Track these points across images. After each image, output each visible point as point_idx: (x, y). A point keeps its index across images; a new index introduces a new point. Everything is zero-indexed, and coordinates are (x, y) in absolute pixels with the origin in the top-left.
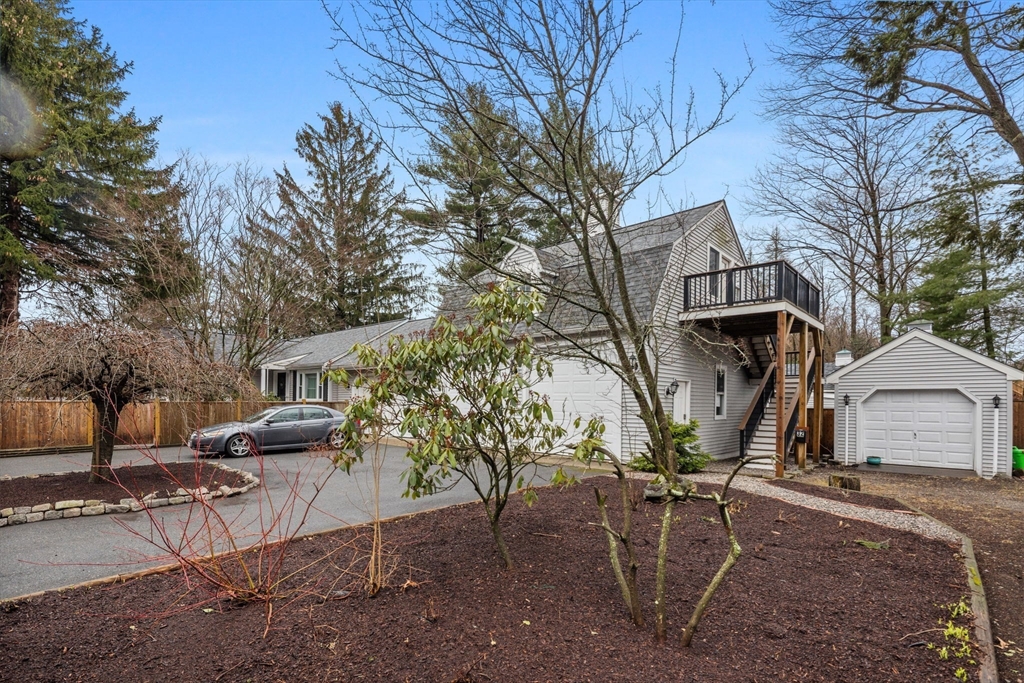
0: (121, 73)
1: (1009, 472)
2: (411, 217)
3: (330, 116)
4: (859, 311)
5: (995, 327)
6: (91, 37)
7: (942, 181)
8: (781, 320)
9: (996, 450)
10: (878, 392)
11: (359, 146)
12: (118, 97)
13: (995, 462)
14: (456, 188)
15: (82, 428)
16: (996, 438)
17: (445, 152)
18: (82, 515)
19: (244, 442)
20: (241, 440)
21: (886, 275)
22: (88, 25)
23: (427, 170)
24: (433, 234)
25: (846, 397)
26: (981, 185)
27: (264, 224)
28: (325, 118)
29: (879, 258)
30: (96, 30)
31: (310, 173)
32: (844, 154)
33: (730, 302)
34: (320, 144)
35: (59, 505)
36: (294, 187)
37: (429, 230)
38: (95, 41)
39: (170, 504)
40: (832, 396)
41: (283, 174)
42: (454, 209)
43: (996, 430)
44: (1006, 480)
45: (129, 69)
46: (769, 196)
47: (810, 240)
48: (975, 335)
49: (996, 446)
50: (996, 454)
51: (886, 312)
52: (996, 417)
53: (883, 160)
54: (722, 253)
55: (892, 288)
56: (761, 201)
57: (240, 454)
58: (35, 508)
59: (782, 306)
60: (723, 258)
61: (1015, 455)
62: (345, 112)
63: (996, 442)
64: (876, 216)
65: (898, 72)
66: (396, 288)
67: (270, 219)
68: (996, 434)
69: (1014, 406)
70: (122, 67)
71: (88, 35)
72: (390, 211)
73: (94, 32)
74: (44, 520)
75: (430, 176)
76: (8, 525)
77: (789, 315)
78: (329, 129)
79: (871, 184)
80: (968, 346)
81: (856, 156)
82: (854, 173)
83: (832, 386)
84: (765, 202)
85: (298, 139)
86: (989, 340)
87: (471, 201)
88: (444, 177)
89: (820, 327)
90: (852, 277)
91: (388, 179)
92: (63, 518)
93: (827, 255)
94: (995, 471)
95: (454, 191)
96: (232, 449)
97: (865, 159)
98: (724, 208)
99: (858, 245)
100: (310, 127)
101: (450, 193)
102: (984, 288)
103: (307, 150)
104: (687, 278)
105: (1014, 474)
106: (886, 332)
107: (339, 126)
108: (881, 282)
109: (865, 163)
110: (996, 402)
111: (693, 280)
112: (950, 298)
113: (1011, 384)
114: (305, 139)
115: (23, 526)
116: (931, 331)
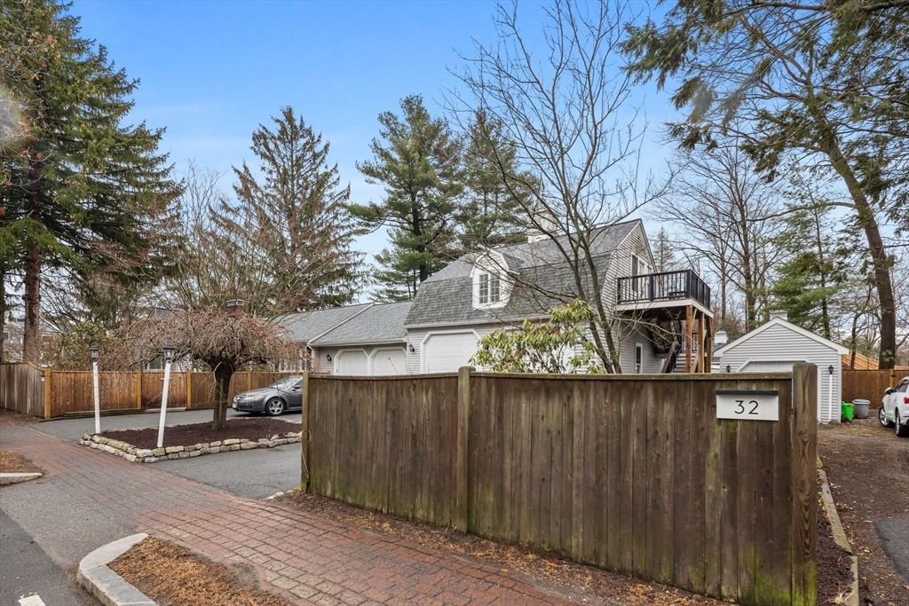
0: (129, 89)
1: (839, 420)
2: (355, 211)
3: (282, 118)
4: (727, 298)
5: (830, 313)
6: (98, 54)
7: (792, 202)
8: (689, 311)
9: (830, 404)
10: (751, 363)
11: (309, 146)
12: (123, 108)
13: (830, 412)
14: (394, 186)
15: (133, 395)
16: (831, 395)
17: (385, 155)
18: (241, 449)
19: (278, 404)
20: (276, 403)
21: (751, 273)
22: (97, 44)
23: (373, 171)
24: (374, 226)
25: (728, 367)
26: (821, 206)
27: (223, 213)
28: (278, 121)
29: (746, 258)
30: (102, 48)
31: (263, 169)
32: (720, 175)
33: (652, 298)
34: (276, 146)
35: (227, 442)
36: (253, 183)
37: (371, 223)
38: (101, 58)
39: (288, 443)
40: (718, 367)
41: (242, 170)
42: (393, 204)
43: (831, 390)
44: (837, 424)
45: (136, 85)
46: (662, 205)
47: (695, 243)
48: (816, 320)
49: (830, 401)
50: (830, 407)
51: (751, 301)
52: (831, 381)
53: (750, 182)
54: (639, 259)
55: (756, 284)
56: (656, 209)
57: (276, 413)
58: (212, 444)
59: (690, 302)
60: (641, 263)
61: (843, 407)
62: (296, 117)
63: (831, 398)
64: (744, 226)
65: (774, 161)
66: (342, 273)
67: (229, 210)
68: (831, 392)
69: (843, 374)
70: (130, 83)
71: (95, 51)
72: (335, 205)
73: (101, 50)
74: (220, 452)
75: (375, 176)
76: (201, 455)
77: (694, 308)
78: (284, 131)
79: (741, 200)
80: (811, 329)
81: (729, 177)
82: (727, 189)
83: (718, 359)
84: (659, 210)
85: (254, 139)
86: (826, 325)
87: (408, 198)
88: (387, 177)
89: (712, 315)
90: (723, 269)
91: (334, 177)
92: (230, 451)
93: (707, 256)
94: (830, 419)
95: (393, 189)
96: (271, 409)
97: (736, 180)
98: (641, 225)
99: (728, 245)
100: (264, 128)
101: (389, 191)
102: (823, 285)
103: (263, 149)
104: (619, 279)
105: (842, 421)
106: (752, 316)
107: (291, 129)
108: (748, 277)
109: (736, 184)
110: (831, 369)
111: (624, 281)
112: (799, 293)
113: (840, 357)
114: (260, 138)
115: (210, 456)
116: (786, 318)
